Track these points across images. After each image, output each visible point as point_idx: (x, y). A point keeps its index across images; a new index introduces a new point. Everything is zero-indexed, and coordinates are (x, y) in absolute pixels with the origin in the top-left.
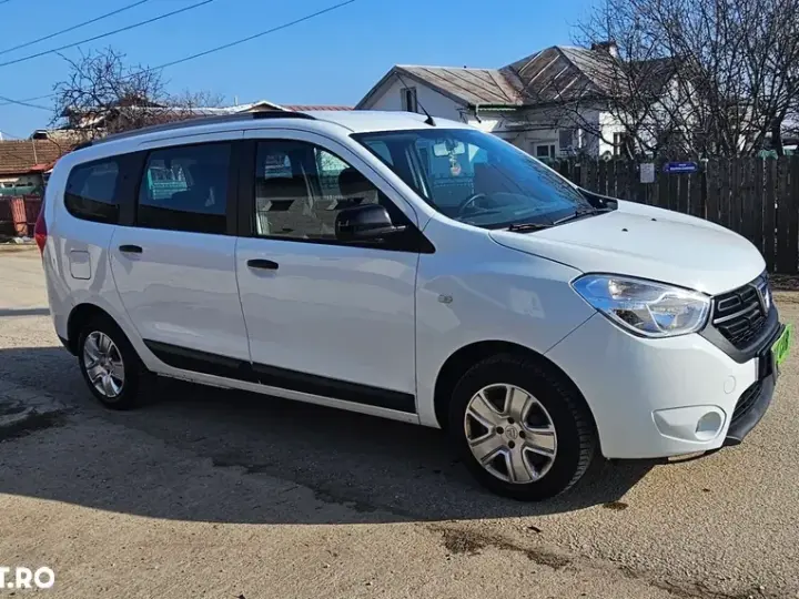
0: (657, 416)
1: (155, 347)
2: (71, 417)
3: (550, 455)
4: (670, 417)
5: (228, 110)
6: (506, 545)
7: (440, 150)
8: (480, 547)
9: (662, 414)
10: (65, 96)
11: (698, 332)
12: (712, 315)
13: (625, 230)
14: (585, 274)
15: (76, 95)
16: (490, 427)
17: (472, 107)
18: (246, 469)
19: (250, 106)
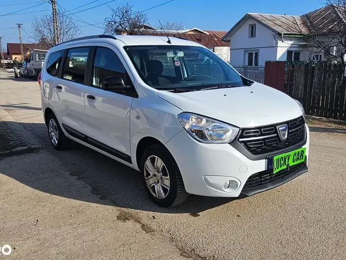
0: (205, 178)
1: (67, 127)
2: (41, 151)
3: (168, 188)
4: (211, 179)
5: (179, 31)
6: (138, 221)
7: (170, 55)
8: (128, 219)
9: (206, 177)
10: (109, 23)
11: (229, 143)
12: (238, 136)
13: (225, 95)
14: (184, 112)
15: (113, 23)
16: (151, 174)
17: (280, 34)
18: (78, 177)
19: (189, 30)
